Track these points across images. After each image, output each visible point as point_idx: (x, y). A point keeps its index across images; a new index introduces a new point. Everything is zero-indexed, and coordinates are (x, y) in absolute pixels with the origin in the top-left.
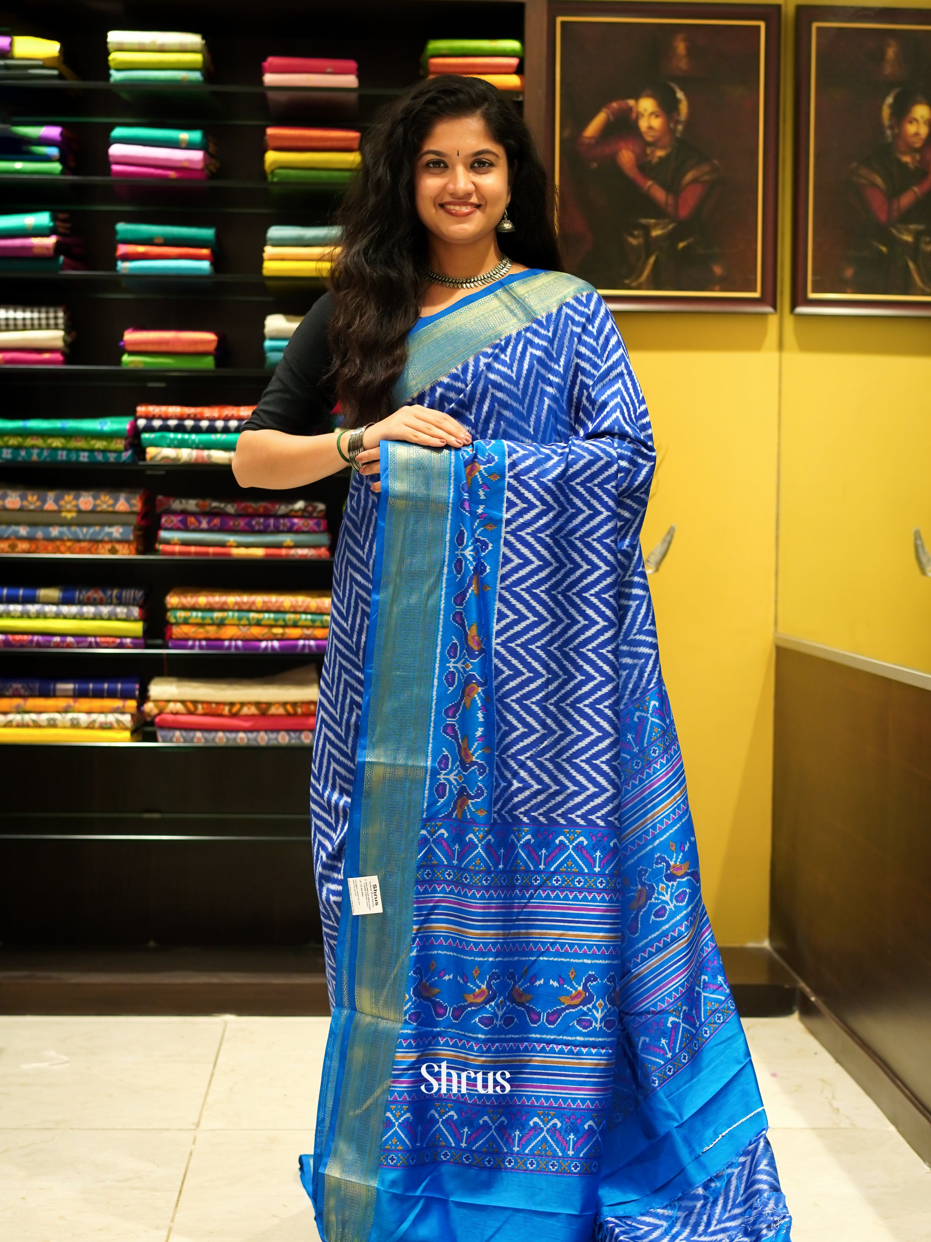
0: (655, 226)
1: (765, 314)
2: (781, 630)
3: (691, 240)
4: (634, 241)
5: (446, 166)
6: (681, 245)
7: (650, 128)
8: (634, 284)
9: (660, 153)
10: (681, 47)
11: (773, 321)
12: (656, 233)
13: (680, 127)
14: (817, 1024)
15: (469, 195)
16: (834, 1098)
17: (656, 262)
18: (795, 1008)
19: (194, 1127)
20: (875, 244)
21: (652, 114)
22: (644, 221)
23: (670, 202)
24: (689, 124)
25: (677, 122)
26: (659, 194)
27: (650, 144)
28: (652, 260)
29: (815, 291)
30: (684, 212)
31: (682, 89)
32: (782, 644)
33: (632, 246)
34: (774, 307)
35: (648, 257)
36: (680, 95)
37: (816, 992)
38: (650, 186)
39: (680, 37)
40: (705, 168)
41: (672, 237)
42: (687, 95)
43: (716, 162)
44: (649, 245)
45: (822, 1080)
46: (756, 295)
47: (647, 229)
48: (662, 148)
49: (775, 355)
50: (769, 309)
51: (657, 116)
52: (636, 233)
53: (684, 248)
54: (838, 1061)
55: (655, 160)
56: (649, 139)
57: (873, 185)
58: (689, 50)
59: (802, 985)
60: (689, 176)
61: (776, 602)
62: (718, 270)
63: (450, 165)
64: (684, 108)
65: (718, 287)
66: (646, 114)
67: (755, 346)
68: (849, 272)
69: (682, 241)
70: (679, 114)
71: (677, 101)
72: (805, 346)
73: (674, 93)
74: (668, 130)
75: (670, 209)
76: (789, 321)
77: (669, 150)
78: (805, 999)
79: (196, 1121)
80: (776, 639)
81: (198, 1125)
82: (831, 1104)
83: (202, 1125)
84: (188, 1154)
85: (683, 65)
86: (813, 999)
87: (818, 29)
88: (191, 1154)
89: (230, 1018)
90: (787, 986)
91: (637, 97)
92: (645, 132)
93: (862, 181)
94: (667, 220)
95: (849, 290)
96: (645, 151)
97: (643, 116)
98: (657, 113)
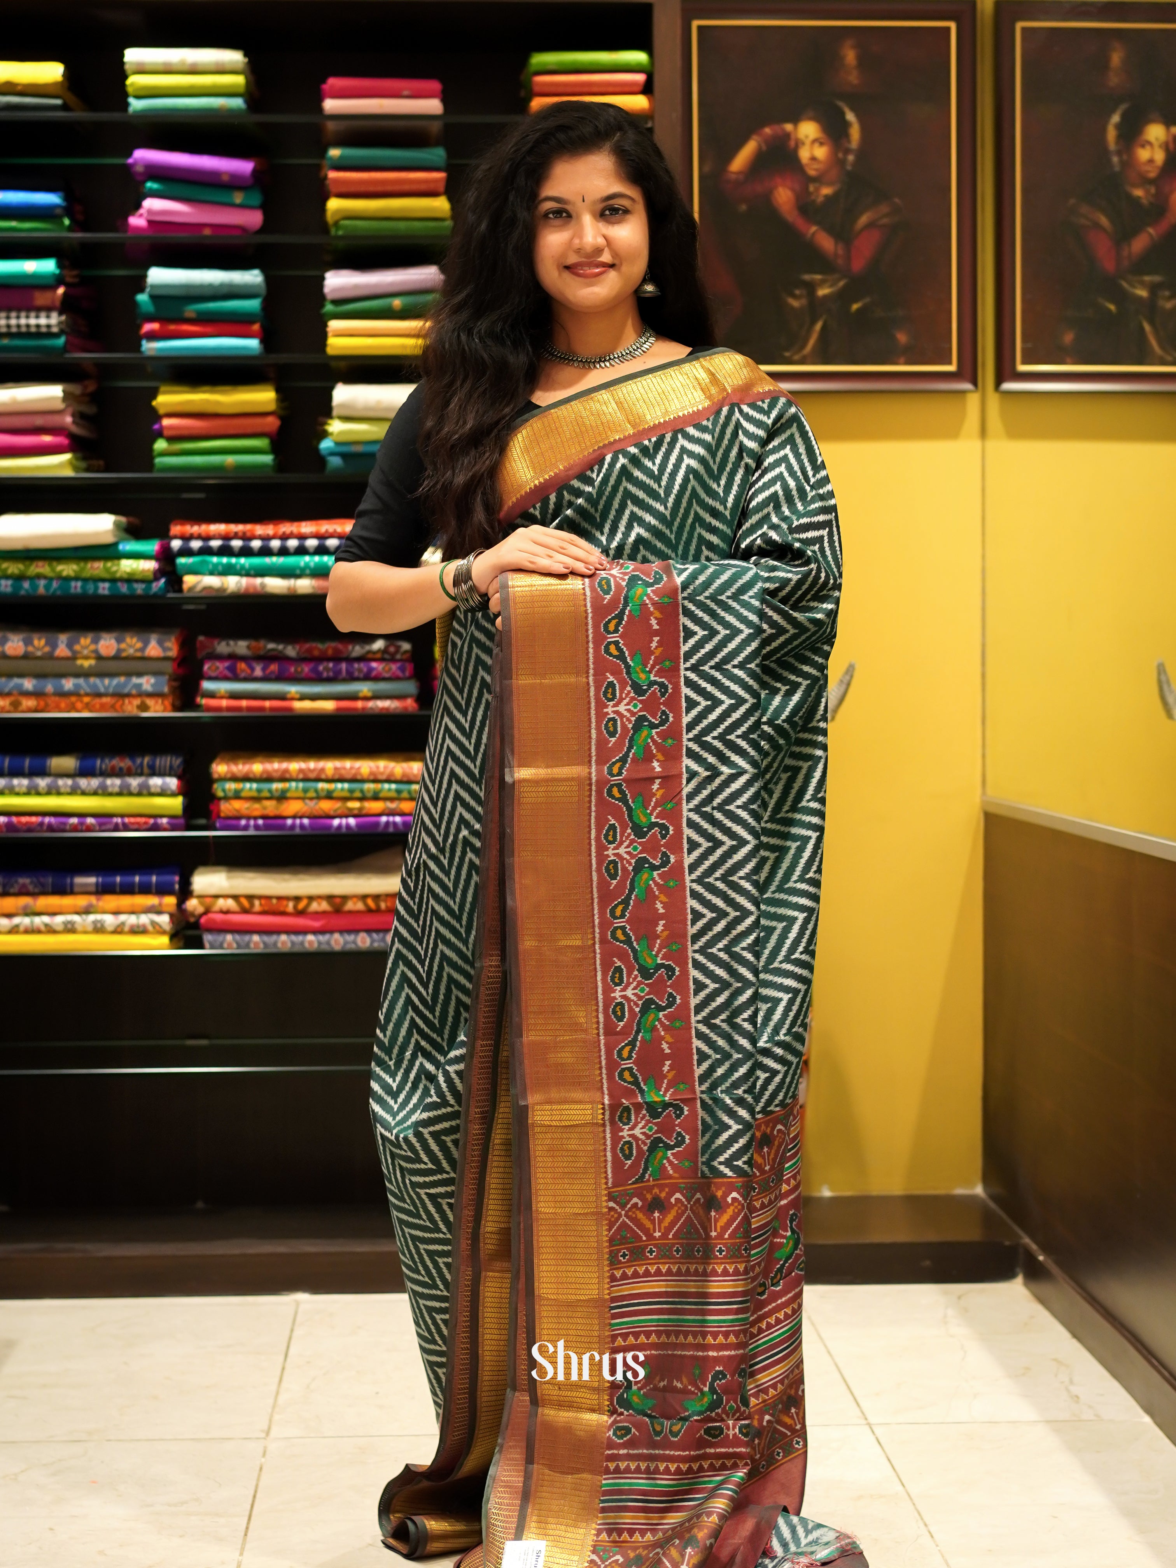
0: (822, 283)
1: (963, 392)
2: (990, 791)
3: (867, 300)
4: (795, 303)
5: (570, 215)
6: (855, 307)
7: (813, 159)
8: (796, 357)
9: (826, 191)
10: (850, 56)
11: (973, 401)
12: (822, 292)
13: (851, 158)
14: (1046, 1289)
15: (599, 251)
16: (1071, 1382)
17: (824, 328)
18: (1018, 1270)
19: (263, 1435)
20: (1101, 301)
21: (814, 141)
22: (807, 277)
23: (840, 252)
25: (847, 151)
26: (826, 243)
27: (814, 180)
28: (818, 326)
29: (1025, 362)
30: (858, 265)
31: (852, 109)
32: (992, 810)
33: (792, 308)
34: (975, 383)
35: (813, 322)
36: (850, 116)
37: (1045, 1249)
38: (814, 234)
39: (849, 43)
40: (884, 209)
41: (844, 297)
42: (858, 116)
43: (897, 200)
44: (815, 307)
45: (1055, 1360)
46: (952, 368)
47: (811, 288)
48: (829, 184)
49: (977, 444)
50: (968, 386)
51: (821, 144)
52: (797, 292)
53: (858, 310)
54: (1075, 1336)
55: (820, 199)
56: (812, 173)
57: (1097, 226)
58: (861, 59)
59: (1027, 1240)
60: (864, 220)
61: (984, 756)
62: (902, 338)
63: (574, 214)
64: (855, 132)
65: (902, 360)
66: (808, 142)
67: (952, 432)
68: (1068, 338)
69: (856, 301)
70: (849, 141)
71: (846, 125)
72: (1015, 432)
73: (843, 114)
74: (836, 160)
75: (840, 262)
76: (993, 400)
77: (837, 186)
78: (1031, 1258)
79: (266, 1427)
80: (984, 803)
81: (268, 1433)
82: (1068, 1390)
83: (274, 1433)
84: (258, 1469)
85: (854, 78)
86: (1041, 1258)
87: (1024, 30)
88: (261, 1469)
89: (302, 1298)
90: (1007, 1243)
91: (796, 120)
92: (807, 165)
93: (1083, 221)
94: (836, 276)
95: (1068, 360)
96: (807, 188)
97: (803, 144)
98: (822, 140)
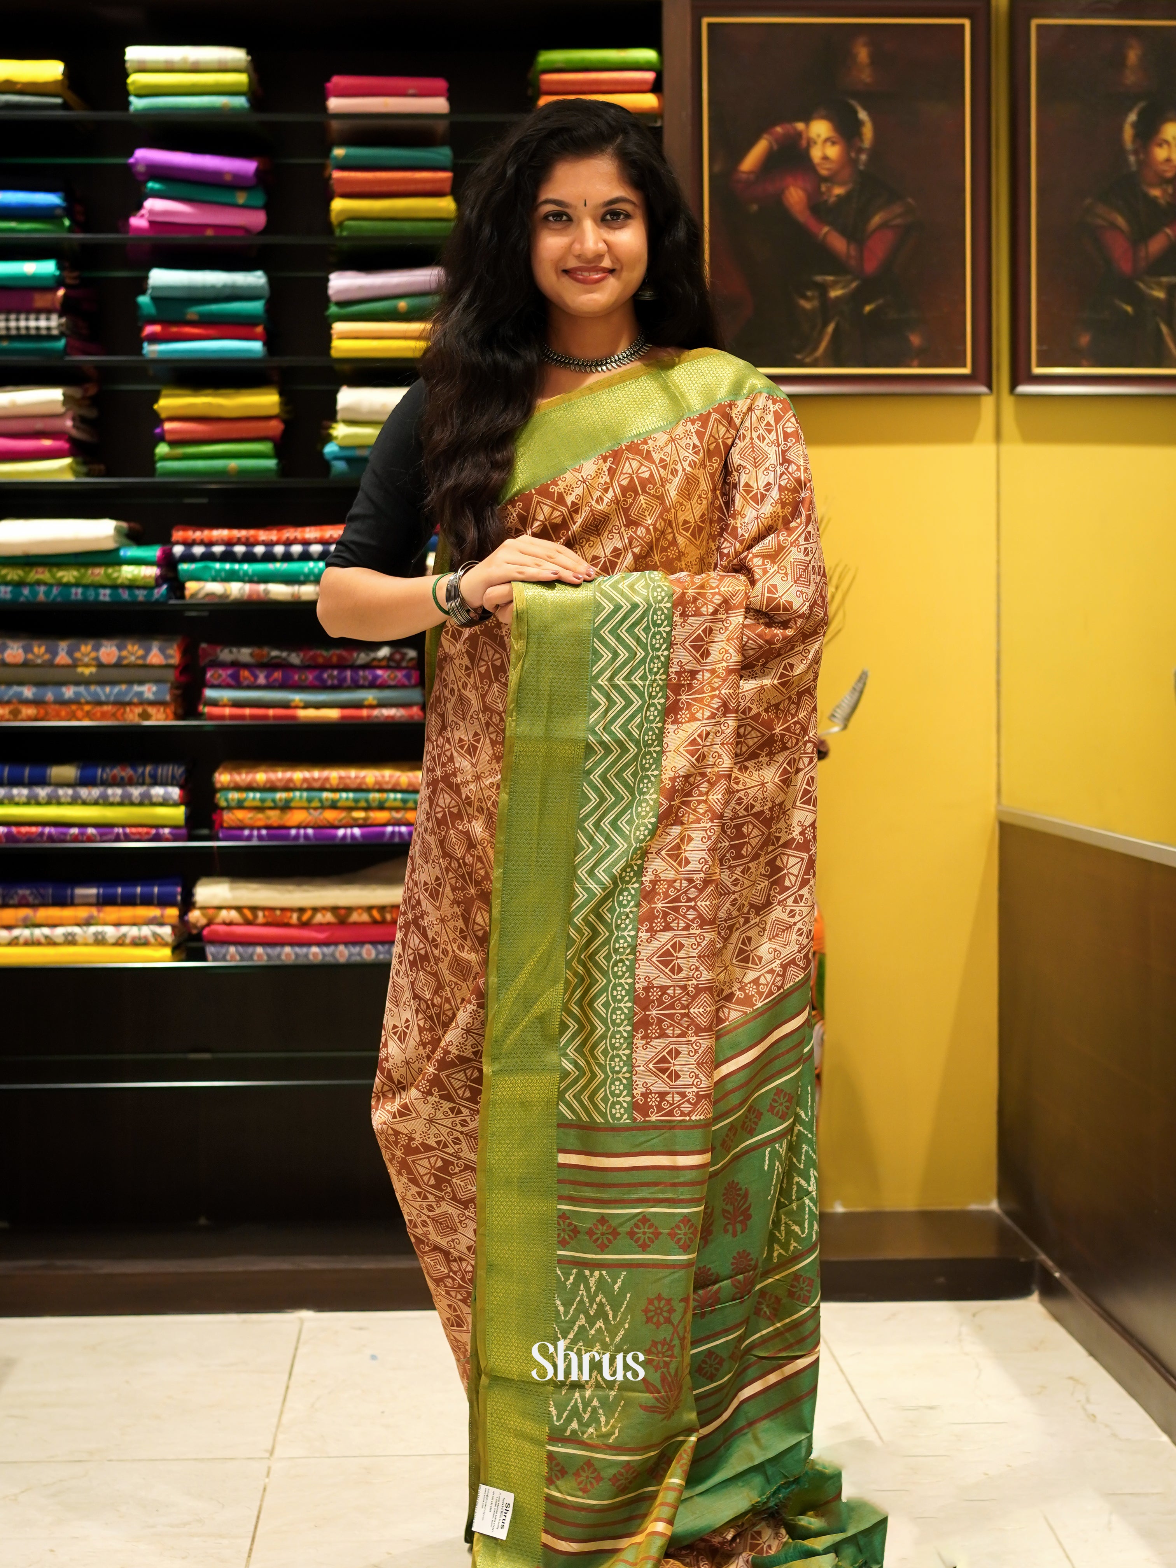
0: (834, 284)
1: (978, 395)
2: (1005, 801)
3: (880, 301)
4: (807, 305)
5: (570, 219)
6: (868, 308)
7: (825, 158)
8: (808, 360)
9: (838, 191)
10: (863, 54)
11: (988, 404)
12: (834, 293)
13: (863, 157)
14: (1063, 1306)
15: (599, 256)
16: (1088, 1400)
17: (836, 330)
18: (1034, 1287)
19: (267, 1455)
20: (1118, 302)
21: (826, 140)
22: (819, 278)
23: (853, 253)
24: (875, 153)
25: (860, 150)
26: (838, 244)
27: (825, 179)
28: (830, 328)
29: (1040, 365)
30: (871, 267)
31: (865, 108)
32: (1007, 819)
33: (803, 309)
34: (990, 387)
35: (825, 324)
36: (863, 115)
37: (1061, 1266)
38: (826, 234)
39: (861, 40)
40: (897, 209)
41: (857, 298)
42: (870, 115)
43: (910, 200)
44: (827, 309)
45: (1071, 1378)
46: (966, 371)
47: (823, 289)
48: (841, 184)
49: (991, 448)
50: (983, 389)
51: (834, 143)
52: (809, 294)
53: (871, 312)
54: (1092, 1354)
55: (832, 199)
56: (824, 173)
57: (1114, 226)
58: (873, 57)
59: (1043, 1257)
60: (876, 220)
61: (999, 765)
62: (915, 340)
63: (575, 218)
64: (868, 131)
65: (916, 362)
66: (820, 141)
67: (966, 436)
68: (1084, 340)
69: (868, 302)
70: (862, 140)
71: (859, 124)
72: (1030, 435)
73: (855, 113)
74: (848, 160)
75: (853, 262)
76: (1008, 402)
77: (850, 186)
78: (1047, 1274)
79: (269, 1447)
80: (999, 812)
81: (272, 1452)
82: (1084, 1409)
83: (278, 1453)
84: (261, 1489)
85: (866, 76)
86: (1057, 1275)
87: (1039, 27)
88: (265, 1490)
89: (307, 1315)
90: (1022, 1260)
91: (807, 119)
92: (818, 165)
93: (1100, 222)
94: (849, 277)
95: (1084, 362)
96: (819, 188)
97: (815, 143)
98: (834, 139)
